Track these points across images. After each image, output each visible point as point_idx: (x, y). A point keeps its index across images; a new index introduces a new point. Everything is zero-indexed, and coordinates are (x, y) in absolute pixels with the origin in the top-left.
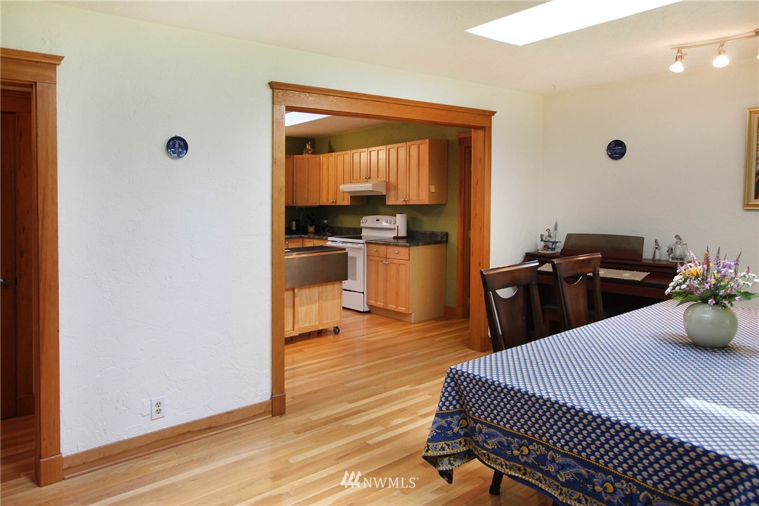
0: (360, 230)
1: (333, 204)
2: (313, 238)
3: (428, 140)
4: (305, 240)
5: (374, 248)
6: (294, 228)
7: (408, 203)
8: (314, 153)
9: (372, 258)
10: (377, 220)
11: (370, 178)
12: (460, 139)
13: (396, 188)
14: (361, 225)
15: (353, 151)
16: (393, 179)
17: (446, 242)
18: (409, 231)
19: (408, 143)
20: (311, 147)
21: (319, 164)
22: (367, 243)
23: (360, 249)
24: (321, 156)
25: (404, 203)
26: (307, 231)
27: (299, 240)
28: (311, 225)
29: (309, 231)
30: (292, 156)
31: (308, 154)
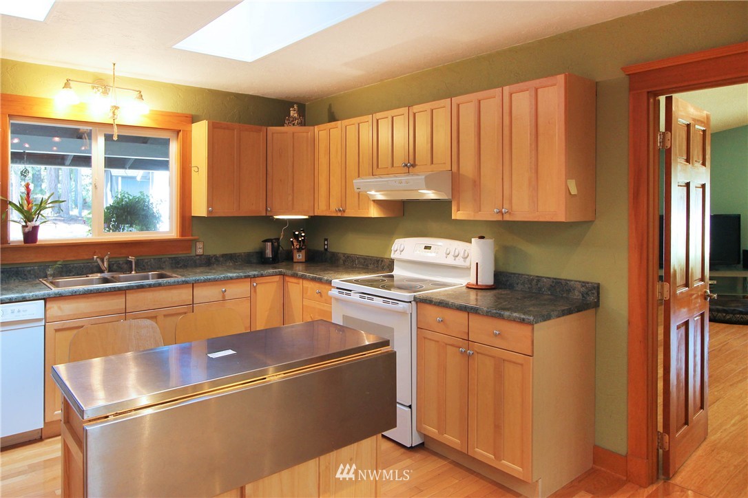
0: (390, 265)
1: (339, 214)
2: (303, 277)
3: (561, 79)
4: (287, 279)
5: (433, 313)
6: (269, 253)
7: (507, 218)
8: (303, 124)
9: (429, 334)
10: (426, 248)
11: (414, 165)
12: (632, 76)
13: (476, 184)
14: (393, 256)
15: (379, 115)
16: (467, 167)
17: (596, 305)
18: (498, 275)
19: (507, 89)
20: (299, 115)
21: (313, 142)
22: (419, 301)
23: (403, 313)
24: (316, 128)
25: (499, 218)
26: (292, 259)
27: (277, 278)
28: (299, 250)
29: (295, 260)
30: (264, 128)
31: (294, 124)
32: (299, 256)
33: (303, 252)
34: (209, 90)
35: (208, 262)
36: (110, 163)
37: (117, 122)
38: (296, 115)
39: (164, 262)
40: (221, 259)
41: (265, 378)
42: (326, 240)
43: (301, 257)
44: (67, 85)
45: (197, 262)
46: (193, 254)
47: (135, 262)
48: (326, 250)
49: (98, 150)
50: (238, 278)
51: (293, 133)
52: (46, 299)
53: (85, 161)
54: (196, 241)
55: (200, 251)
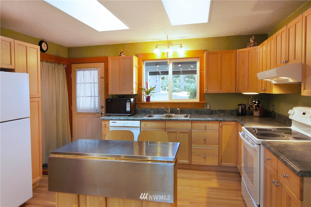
1: (264, 92)
6: (240, 111)
9: (267, 166)
10: (304, 114)
11: (288, 61)
14: (289, 117)
15: (276, 34)
24: (259, 46)
26: (253, 114)
27: (234, 123)
28: (256, 110)
29: (254, 115)
30: (235, 50)
31: (251, 46)
32: (256, 113)
33: (258, 111)
34: (213, 38)
35: (211, 113)
36: (174, 73)
37: (169, 58)
38: (252, 41)
39: (192, 111)
40: (218, 112)
41: (107, 158)
42: (273, 106)
43: (257, 114)
44: (156, 47)
45: (207, 112)
46: (205, 109)
47: (180, 111)
48: (273, 111)
49: (170, 68)
50: (212, 121)
51: (249, 51)
52: (141, 121)
53: (167, 73)
54: (207, 104)
55: (208, 108)
